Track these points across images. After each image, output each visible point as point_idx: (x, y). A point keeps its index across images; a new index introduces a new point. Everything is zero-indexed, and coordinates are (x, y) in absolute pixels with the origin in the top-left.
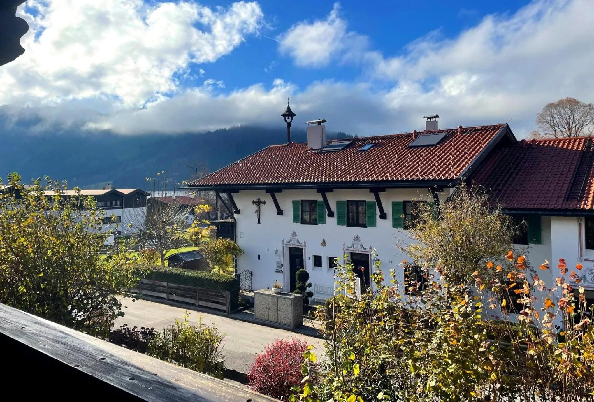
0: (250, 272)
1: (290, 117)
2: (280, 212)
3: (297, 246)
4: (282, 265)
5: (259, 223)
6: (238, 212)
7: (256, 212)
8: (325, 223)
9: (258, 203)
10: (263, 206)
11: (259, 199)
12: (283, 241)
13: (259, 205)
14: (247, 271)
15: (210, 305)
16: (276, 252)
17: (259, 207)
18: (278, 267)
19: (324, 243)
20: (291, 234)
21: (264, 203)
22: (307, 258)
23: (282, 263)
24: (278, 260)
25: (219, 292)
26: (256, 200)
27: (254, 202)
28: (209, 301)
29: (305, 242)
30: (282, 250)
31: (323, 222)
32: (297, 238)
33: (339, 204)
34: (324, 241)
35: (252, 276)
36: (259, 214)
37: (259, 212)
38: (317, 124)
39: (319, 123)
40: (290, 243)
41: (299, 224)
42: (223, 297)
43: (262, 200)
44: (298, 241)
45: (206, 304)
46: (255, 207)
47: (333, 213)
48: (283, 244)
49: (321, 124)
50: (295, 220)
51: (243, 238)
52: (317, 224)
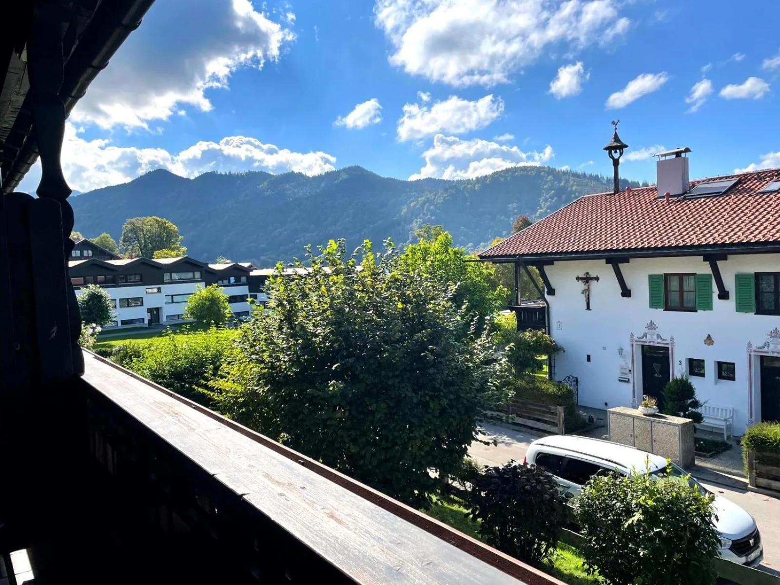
0: (575, 379)
1: (618, 151)
2: (626, 293)
3: (657, 343)
4: (630, 371)
5: (588, 308)
6: (552, 292)
7: (582, 293)
8: (711, 309)
9: (587, 279)
10: (593, 284)
11: (587, 273)
12: (632, 335)
13: (587, 282)
14: (571, 377)
15: (530, 423)
16: (621, 351)
17: (589, 286)
18: (623, 373)
19: (709, 340)
20: (646, 325)
21: (597, 279)
22: (676, 363)
23: (630, 368)
24: (624, 364)
25: (546, 407)
26: (582, 275)
27: (578, 279)
28: (529, 418)
29: (672, 339)
30: (630, 349)
31: (708, 306)
32: (657, 331)
33: (740, 279)
34: (709, 337)
35: (577, 384)
36: (588, 295)
37: (587, 293)
38: (674, 156)
39: (678, 154)
40: (644, 339)
41: (660, 311)
42: (552, 413)
43: (593, 275)
44: (659, 336)
45: (525, 422)
46: (581, 285)
47: (727, 293)
48: (632, 341)
49: (681, 156)
50: (654, 304)
51: (561, 329)
52: (696, 311)
